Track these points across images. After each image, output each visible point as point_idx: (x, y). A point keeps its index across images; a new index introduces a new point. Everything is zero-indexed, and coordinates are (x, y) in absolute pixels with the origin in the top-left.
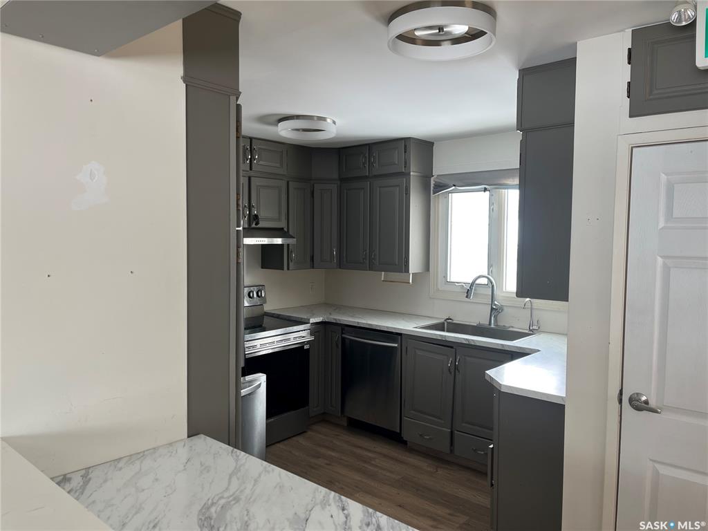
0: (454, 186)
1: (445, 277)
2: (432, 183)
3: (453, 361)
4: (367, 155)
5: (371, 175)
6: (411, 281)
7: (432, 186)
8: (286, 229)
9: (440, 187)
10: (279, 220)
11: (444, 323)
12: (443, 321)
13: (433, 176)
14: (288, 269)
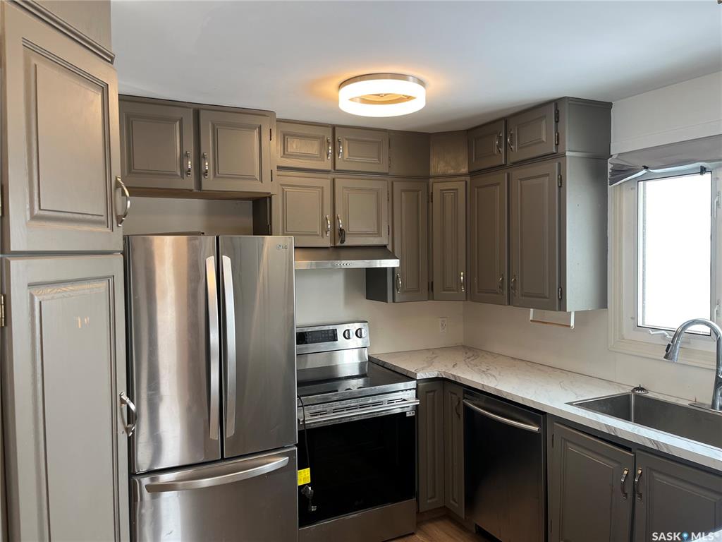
0: (646, 168)
1: (635, 318)
2: (610, 166)
3: (631, 475)
4: (502, 135)
5: (508, 163)
6: (572, 324)
7: (609, 171)
8: (390, 248)
9: (622, 172)
10: (379, 234)
11: (627, 397)
12: (627, 390)
13: (611, 156)
14: (394, 301)
